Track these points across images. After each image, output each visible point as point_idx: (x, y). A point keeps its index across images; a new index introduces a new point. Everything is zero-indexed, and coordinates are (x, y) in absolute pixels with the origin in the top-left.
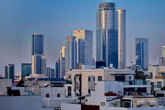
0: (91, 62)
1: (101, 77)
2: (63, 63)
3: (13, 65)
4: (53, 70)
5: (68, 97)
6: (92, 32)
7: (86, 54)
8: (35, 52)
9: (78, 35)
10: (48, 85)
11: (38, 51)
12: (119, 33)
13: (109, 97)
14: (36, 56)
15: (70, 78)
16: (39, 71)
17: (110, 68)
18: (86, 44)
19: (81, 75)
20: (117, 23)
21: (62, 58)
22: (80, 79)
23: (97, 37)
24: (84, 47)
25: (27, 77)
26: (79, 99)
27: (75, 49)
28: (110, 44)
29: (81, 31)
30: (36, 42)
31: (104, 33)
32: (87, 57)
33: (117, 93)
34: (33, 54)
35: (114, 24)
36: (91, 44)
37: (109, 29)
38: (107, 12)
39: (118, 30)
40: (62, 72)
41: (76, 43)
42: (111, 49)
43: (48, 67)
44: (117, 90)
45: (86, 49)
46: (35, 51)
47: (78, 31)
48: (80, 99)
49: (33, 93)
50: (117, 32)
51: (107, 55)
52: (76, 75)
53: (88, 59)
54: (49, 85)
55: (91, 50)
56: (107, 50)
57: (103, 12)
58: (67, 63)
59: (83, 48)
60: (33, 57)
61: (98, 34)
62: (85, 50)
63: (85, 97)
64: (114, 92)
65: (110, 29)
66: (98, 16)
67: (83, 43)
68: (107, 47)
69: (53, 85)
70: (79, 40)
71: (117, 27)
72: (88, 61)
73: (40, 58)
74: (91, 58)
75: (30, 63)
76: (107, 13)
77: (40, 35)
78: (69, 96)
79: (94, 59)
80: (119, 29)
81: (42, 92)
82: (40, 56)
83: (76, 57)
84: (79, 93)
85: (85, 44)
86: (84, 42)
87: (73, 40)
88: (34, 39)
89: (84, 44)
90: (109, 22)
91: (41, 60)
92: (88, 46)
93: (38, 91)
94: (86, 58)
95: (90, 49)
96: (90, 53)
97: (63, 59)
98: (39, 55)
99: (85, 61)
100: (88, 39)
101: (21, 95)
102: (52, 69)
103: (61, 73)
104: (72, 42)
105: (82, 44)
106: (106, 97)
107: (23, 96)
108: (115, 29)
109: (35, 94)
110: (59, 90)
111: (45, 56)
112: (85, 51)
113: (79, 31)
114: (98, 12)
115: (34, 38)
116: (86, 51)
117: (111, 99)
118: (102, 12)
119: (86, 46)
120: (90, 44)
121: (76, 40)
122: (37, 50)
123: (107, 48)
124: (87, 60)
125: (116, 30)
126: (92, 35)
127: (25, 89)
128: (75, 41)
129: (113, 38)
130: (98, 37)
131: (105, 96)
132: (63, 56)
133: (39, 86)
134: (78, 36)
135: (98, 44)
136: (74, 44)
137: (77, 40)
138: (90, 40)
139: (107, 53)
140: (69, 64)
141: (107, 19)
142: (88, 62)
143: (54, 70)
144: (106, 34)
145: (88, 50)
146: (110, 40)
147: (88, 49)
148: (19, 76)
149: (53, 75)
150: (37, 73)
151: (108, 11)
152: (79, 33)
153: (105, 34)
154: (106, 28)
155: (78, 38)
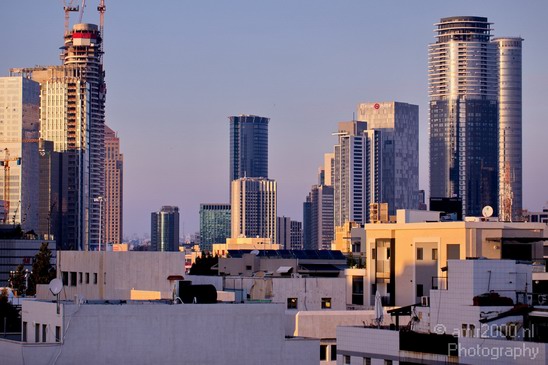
0: (415, 201)
1: (457, 247)
2: (329, 205)
3: (177, 209)
4: (295, 225)
5: (353, 309)
6: (415, 108)
7: (398, 176)
8: (243, 170)
9: (373, 117)
10: (291, 271)
11: (252, 166)
12: (502, 112)
13: (487, 309)
14: (244, 183)
15: (359, 250)
16: (253, 228)
17: (483, 220)
18: (398, 147)
19: (393, 241)
20: (497, 80)
21: (325, 187)
22: (391, 253)
23: (432, 123)
24: (391, 155)
25: (218, 245)
26: (392, 315)
27: (363, 160)
28: (474, 146)
29: (381, 105)
30: (245, 139)
31: (455, 110)
32: (401, 184)
33: (512, 296)
34: (236, 177)
35: (485, 83)
36: (414, 144)
37: (471, 98)
38: (464, 46)
39: (497, 103)
40: (323, 233)
41: (368, 142)
42: (475, 160)
43: (281, 216)
44: (513, 287)
45: (398, 160)
46: (242, 166)
47: (372, 106)
48: (396, 313)
49: (248, 296)
50: (495, 109)
51: (464, 178)
52: (377, 240)
53: (405, 193)
54: (294, 270)
55: (412, 164)
56: (464, 163)
57: (453, 46)
58: (338, 204)
59: (387, 159)
60: (236, 184)
61: (436, 116)
62: (396, 163)
63: (412, 308)
64: (502, 295)
65: (474, 98)
66: (436, 60)
67: (390, 142)
68: (464, 154)
69: (308, 271)
70: (376, 132)
71: (497, 93)
72: (406, 197)
73: (258, 187)
74: (415, 190)
75: (226, 203)
76: (464, 50)
77: (258, 118)
78: (356, 306)
79: (423, 191)
80: (502, 99)
81: (274, 293)
82: (258, 183)
83: (368, 186)
84: (387, 295)
85: (396, 147)
86: (390, 138)
87: (359, 134)
88: (239, 131)
89: (391, 146)
90: (471, 79)
91: (259, 193)
92: (405, 152)
93: (264, 289)
94: (398, 188)
95: (410, 160)
96: (411, 173)
97: (328, 190)
98: (253, 180)
99: (396, 197)
100: (406, 130)
101: (221, 302)
102: (293, 223)
103: (320, 236)
104: (356, 139)
105: (388, 146)
106: (478, 308)
107: (227, 302)
108: (488, 98)
109: (253, 297)
110: (327, 285)
111: (273, 181)
112: (396, 168)
113: (377, 107)
114: (437, 47)
115: (239, 126)
116: (398, 166)
117: (495, 315)
118: (448, 45)
119: (397, 151)
120: (409, 144)
121: (366, 134)
122: (248, 164)
123: (464, 159)
124: (402, 195)
125: (493, 103)
126: (416, 118)
127: (224, 283)
128: (364, 137)
129: (482, 127)
130: (436, 125)
131: (475, 305)
132: (328, 182)
133: (265, 274)
134: (372, 121)
135: (436, 145)
136: (362, 145)
137: (371, 134)
138: (410, 132)
139: (464, 173)
140: (344, 206)
141: (464, 67)
142: (406, 201)
143: (300, 224)
144: (461, 115)
145: (405, 163)
146: (473, 133)
147: (405, 159)
148: (192, 244)
149: (295, 239)
150: (248, 234)
151: (465, 44)
152: (375, 111)
153: (458, 113)
154: (460, 96)
155: (373, 126)
